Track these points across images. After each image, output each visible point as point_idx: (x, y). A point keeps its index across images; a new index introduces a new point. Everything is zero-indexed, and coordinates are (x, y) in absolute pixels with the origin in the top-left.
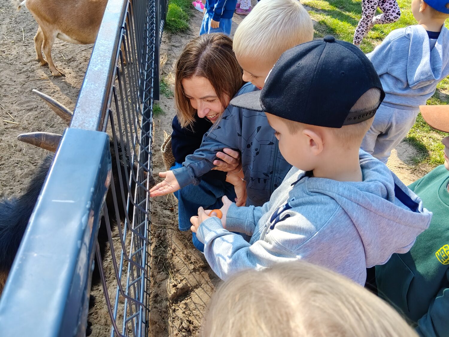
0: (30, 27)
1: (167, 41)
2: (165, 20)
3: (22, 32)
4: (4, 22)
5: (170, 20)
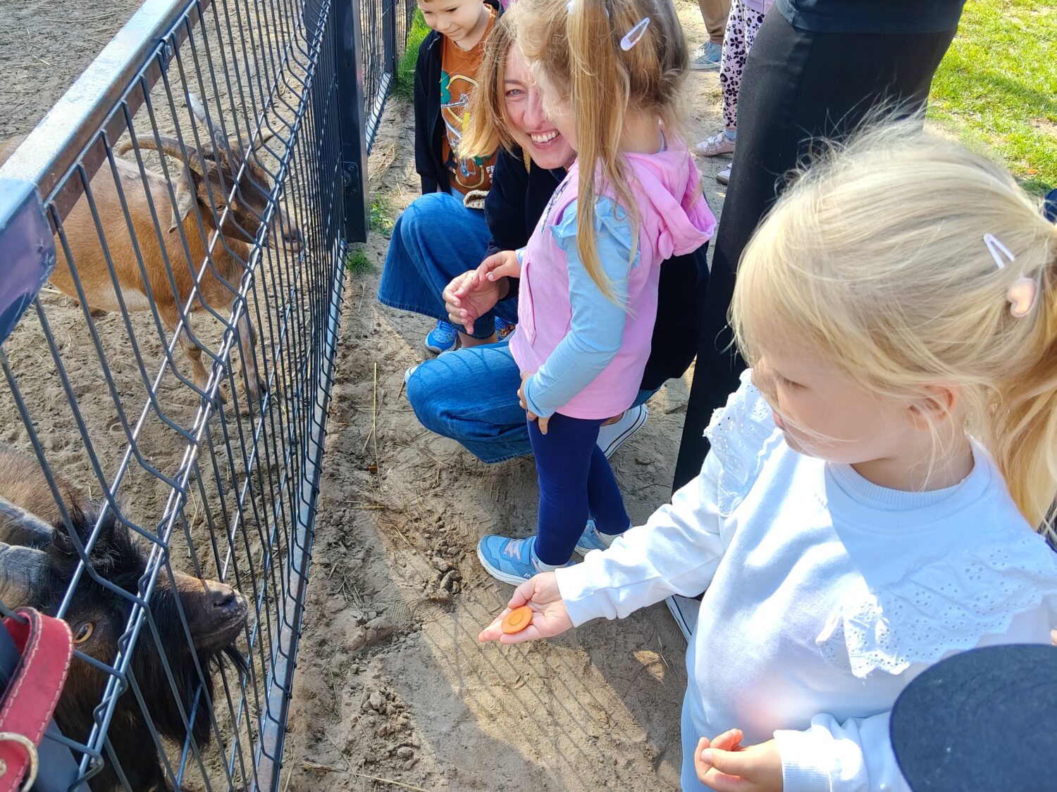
1: (399, 119)
2: (394, 74)
5: (406, 74)
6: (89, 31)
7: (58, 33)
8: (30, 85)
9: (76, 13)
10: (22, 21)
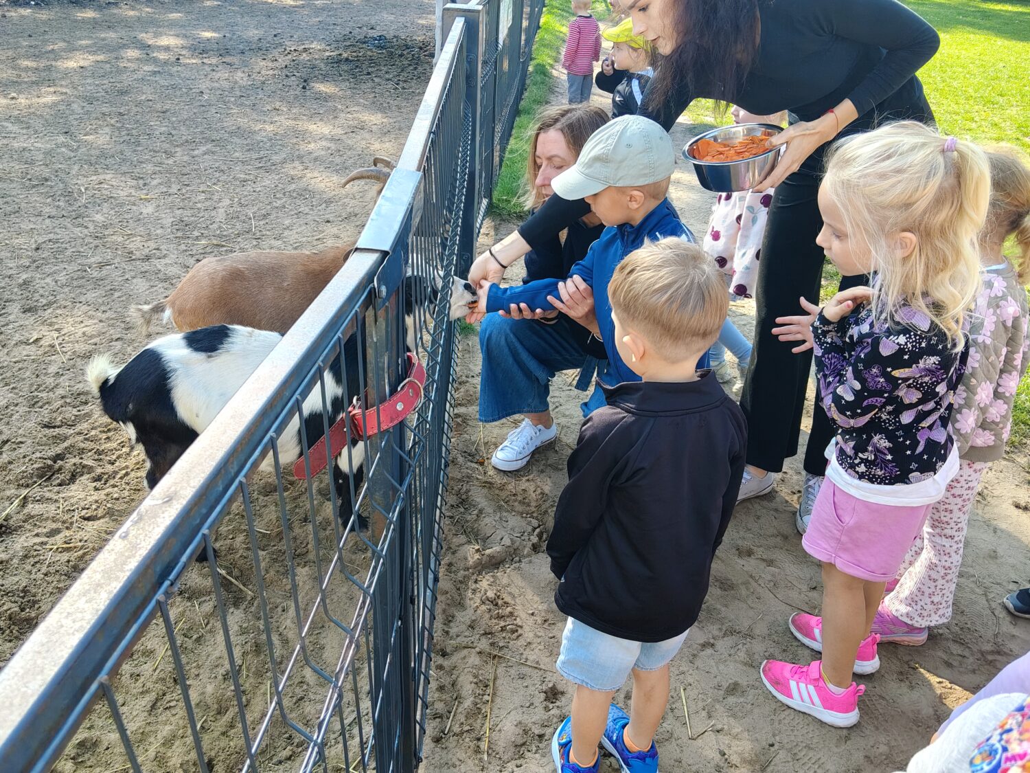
0: (263, 212)
1: (492, 233)
2: (491, 199)
3: (250, 219)
4: (220, 204)
5: (499, 200)
6: (249, 167)
7: (224, 167)
8: (208, 204)
9: (237, 154)
10: (196, 159)
